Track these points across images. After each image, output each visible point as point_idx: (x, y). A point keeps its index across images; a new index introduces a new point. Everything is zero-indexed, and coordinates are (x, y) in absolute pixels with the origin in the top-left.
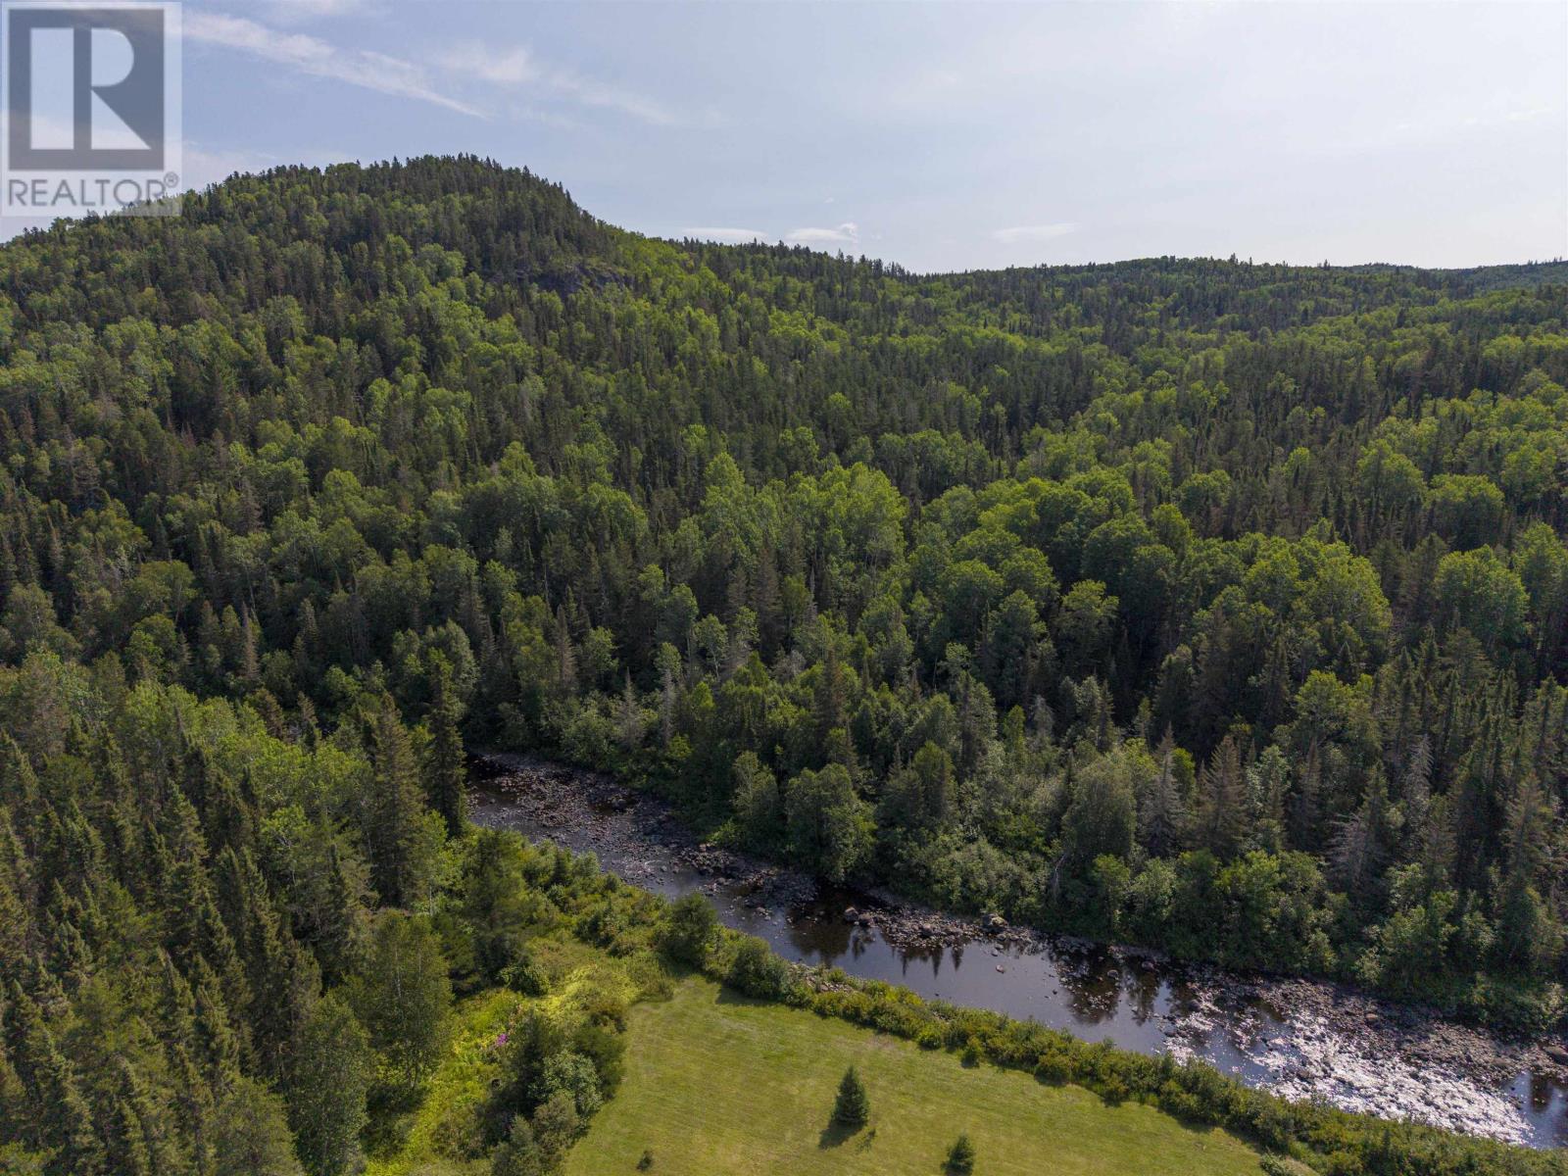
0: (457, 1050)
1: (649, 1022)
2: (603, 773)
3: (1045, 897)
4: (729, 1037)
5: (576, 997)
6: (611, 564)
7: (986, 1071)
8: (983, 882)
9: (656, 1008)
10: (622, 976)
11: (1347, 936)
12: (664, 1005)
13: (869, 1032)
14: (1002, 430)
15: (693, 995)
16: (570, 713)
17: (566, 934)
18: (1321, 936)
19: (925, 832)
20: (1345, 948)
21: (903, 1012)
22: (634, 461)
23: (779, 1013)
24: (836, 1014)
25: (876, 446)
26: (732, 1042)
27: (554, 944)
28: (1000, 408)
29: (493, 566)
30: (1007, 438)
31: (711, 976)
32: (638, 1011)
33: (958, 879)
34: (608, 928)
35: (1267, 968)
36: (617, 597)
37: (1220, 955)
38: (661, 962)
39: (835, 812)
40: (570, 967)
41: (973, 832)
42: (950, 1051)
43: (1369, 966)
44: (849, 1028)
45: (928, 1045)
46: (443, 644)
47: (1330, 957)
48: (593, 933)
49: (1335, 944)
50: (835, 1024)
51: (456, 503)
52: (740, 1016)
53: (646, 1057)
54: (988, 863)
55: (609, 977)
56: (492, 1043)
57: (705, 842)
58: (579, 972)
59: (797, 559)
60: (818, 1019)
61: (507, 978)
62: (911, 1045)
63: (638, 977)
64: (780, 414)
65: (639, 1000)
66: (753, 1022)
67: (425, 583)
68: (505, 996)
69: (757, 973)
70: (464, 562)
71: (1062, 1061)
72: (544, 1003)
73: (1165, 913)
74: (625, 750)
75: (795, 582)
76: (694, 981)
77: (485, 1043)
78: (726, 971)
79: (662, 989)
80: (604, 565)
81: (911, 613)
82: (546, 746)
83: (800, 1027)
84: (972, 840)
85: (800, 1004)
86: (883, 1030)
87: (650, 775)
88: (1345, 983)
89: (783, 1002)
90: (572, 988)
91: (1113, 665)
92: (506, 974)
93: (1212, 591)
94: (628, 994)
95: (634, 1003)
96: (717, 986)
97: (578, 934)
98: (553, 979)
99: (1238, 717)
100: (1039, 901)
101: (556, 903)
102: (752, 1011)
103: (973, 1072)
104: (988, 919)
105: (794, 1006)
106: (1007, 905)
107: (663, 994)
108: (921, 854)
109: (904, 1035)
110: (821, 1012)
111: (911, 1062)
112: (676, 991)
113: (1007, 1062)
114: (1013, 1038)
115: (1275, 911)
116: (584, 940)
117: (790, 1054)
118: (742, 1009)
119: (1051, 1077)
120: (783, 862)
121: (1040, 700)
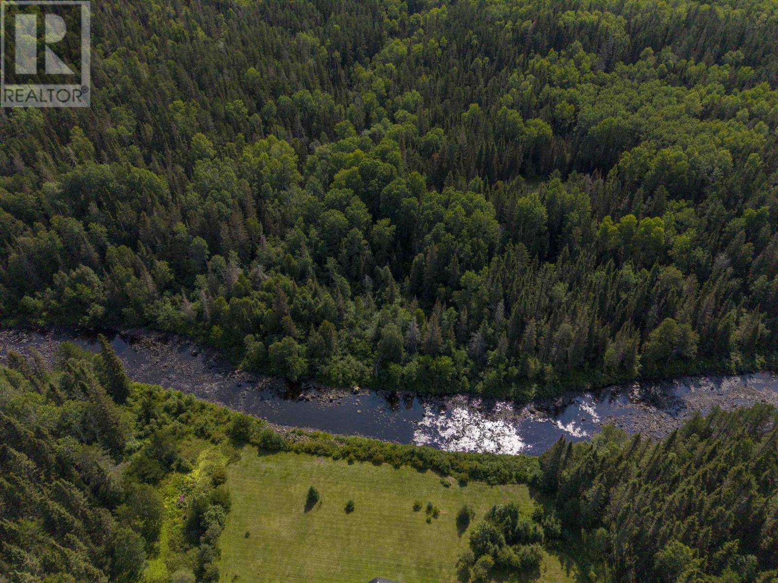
0: (166, 506)
1: (235, 473)
2: (181, 335)
3: (372, 376)
4: (266, 472)
5: (205, 470)
6: (157, 222)
7: (356, 464)
8: (350, 375)
9: (236, 464)
10: (220, 454)
11: (474, 377)
12: (238, 463)
13: (315, 457)
14: (339, 67)
15: (248, 453)
16: (158, 308)
17: (191, 436)
18: (465, 379)
19: (327, 359)
20: (472, 382)
21: (326, 446)
22: (148, 133)
23: (281, 455)
24: (302, 451)
25: (277, 105)
26: (267, 474)
27: (189, 443)
28: (337, 54)
29: (94, 226)
30: (343, 71)
31: (254, 444)
32: (230, 468)
33: (341, 375)
34: (209, 431)
35: (448, 392)
36: (164, 237)
37: (433, 390)
38: (233, 443)
39: (290, 360)
40: (198, 453)
41: (345, 351)
42: (344, 458)
43: (480, 387)
44: (308, 456)
45: (335, 459)
46: (81, 279)
47: (468, 386)
48: (202, 433)
49: (470, 379)
50: (303, 455)
51: (59, 188)
52: (268, 461)
53: (237, 489)
54: (351, 364)
55: (214, 456)
56: (178, 500)
57: (237, 369)
58: (203, 455)
59: (250, 202)
60: (296, 455)
61: (174, 467)
62: (330, 459)
63: (226, 454)
64: (223, 87)
65: (229, 463)
66: (272, 464)
67: (58, 241)
68: (176, 476)
69: (271, 443)
70: (75, 226)
71: (381, 456)
72: (192, 475)
73: (414, 379)
74: (189, 323)
75: (253, 221)
76: (247, 448)
77: (175, 501)
78: (258, 441)
79: (236, 456)
80: (153, 222)
81: (310, 238)
82: (150, 324)
83: (290, 460)
84: (345, 354)
85: (289, 450)
86: (320, 455)
87: (204, 335)
88: (471, 394)
89: (283, 450)
90: (202, 464)
91: (395, 257)
92: (173, 466)
93: (432, 223)
94: (224, 461)
95: (227, 465)
96: (256, 448)
97: (196, 434)
98: (193, 462)
99: (441, 285)
100: (371, 377)
101: (183, 422)
102: (272, 457)
103: (352, 466)
104: (353, 389)
105: (286, 451)
106: (359, 381)
107: (237, 458)
108: (326, 369)
109: (327, 456)
110: (297, 452)
111: (331, 467)
112: (241, 454)
113: (362, 460)
114: (365, 450)
115: (451, 373)
116: (199, 437)
117: (289, 474)
118: (269, 457)
119: (377, 463)
120: (272, 375)
121: (367, 277)
